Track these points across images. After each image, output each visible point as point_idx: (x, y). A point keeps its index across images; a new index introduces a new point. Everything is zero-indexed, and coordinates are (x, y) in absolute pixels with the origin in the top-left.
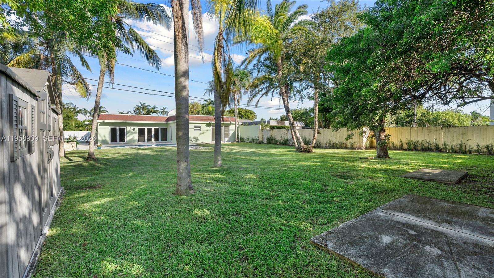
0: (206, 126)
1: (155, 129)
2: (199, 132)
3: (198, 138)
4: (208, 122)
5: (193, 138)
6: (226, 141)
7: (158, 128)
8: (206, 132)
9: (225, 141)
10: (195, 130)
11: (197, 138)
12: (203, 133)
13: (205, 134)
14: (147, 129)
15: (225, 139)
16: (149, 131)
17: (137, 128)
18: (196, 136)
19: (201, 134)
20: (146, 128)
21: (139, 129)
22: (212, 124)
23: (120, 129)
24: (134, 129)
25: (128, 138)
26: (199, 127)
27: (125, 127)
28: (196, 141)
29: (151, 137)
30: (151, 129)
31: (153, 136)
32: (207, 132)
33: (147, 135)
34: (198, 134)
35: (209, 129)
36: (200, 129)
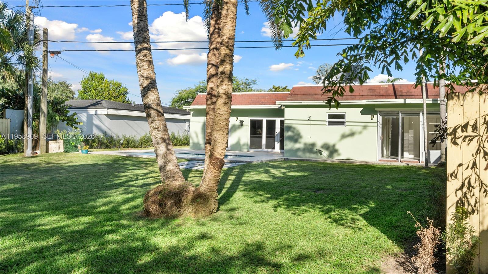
0: (362, 113)
2: (341, 129)
3: (337, 147)
5: (322, 147)
8: (360, 133)
10: (330, 123)
11: (334, 146)
12: (352, 134)
13: (356, 137)
14: (267, 121)
16: (271, 126)
18: (331, 142)
19: (344, 136)
20: (264, 120)
21: (252, 121)
22: (377, 108)
26: (342, 117)
28: (331, 154)
29: (274, 140)
30: (275, 120)
32: (365, 132)
33: (267, 134)
34: (338, 137)
35: (372, 121)
36: (342, 123)
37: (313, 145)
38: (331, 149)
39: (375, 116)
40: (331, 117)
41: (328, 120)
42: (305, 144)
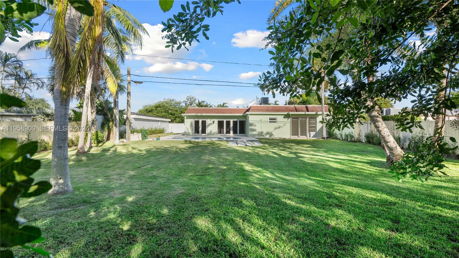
0: (284, 118)
1: (233, 121)
2: (274, 125)
3: (273, 133)
4: (286, 113)
5: (266, 133)
6: (312, 136)
7: (236, 120)
8: (283, 127)
9: (310, 137)
11: (272, 132)
12: (279, 127)
13: (281, 129)
15: (310, 134)
16: (228, 123)
17: (216, 121)
18: (270, 131)
19: (276, 128)
20: (225, 121)
22: (291, 116)
23: (202, 121)
24: (214, 122)
25: (208, 130)
26: (275, 119)
27: (206, 120)
28: (270, 136)
29: (230, 130)
30: (230, 121)
31: (232, 129)
32: (285, 126)
33: (226, 127)
34: (273, 129)
35: (288, 121)
36: (275, 122)
37: (262, 133)
38: (270, 134)
39: (290, 119)
40: (270, 119)
41: (269, 121)
42: (259, 132)
